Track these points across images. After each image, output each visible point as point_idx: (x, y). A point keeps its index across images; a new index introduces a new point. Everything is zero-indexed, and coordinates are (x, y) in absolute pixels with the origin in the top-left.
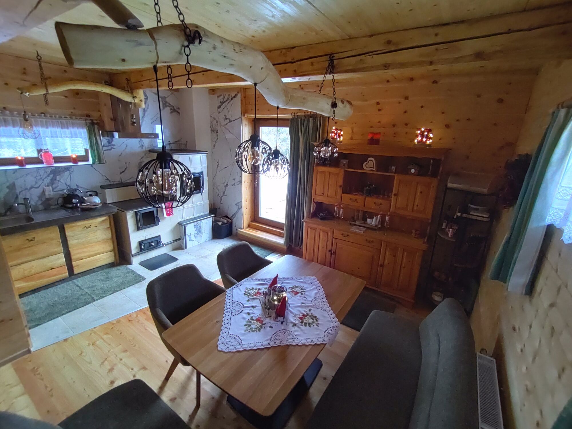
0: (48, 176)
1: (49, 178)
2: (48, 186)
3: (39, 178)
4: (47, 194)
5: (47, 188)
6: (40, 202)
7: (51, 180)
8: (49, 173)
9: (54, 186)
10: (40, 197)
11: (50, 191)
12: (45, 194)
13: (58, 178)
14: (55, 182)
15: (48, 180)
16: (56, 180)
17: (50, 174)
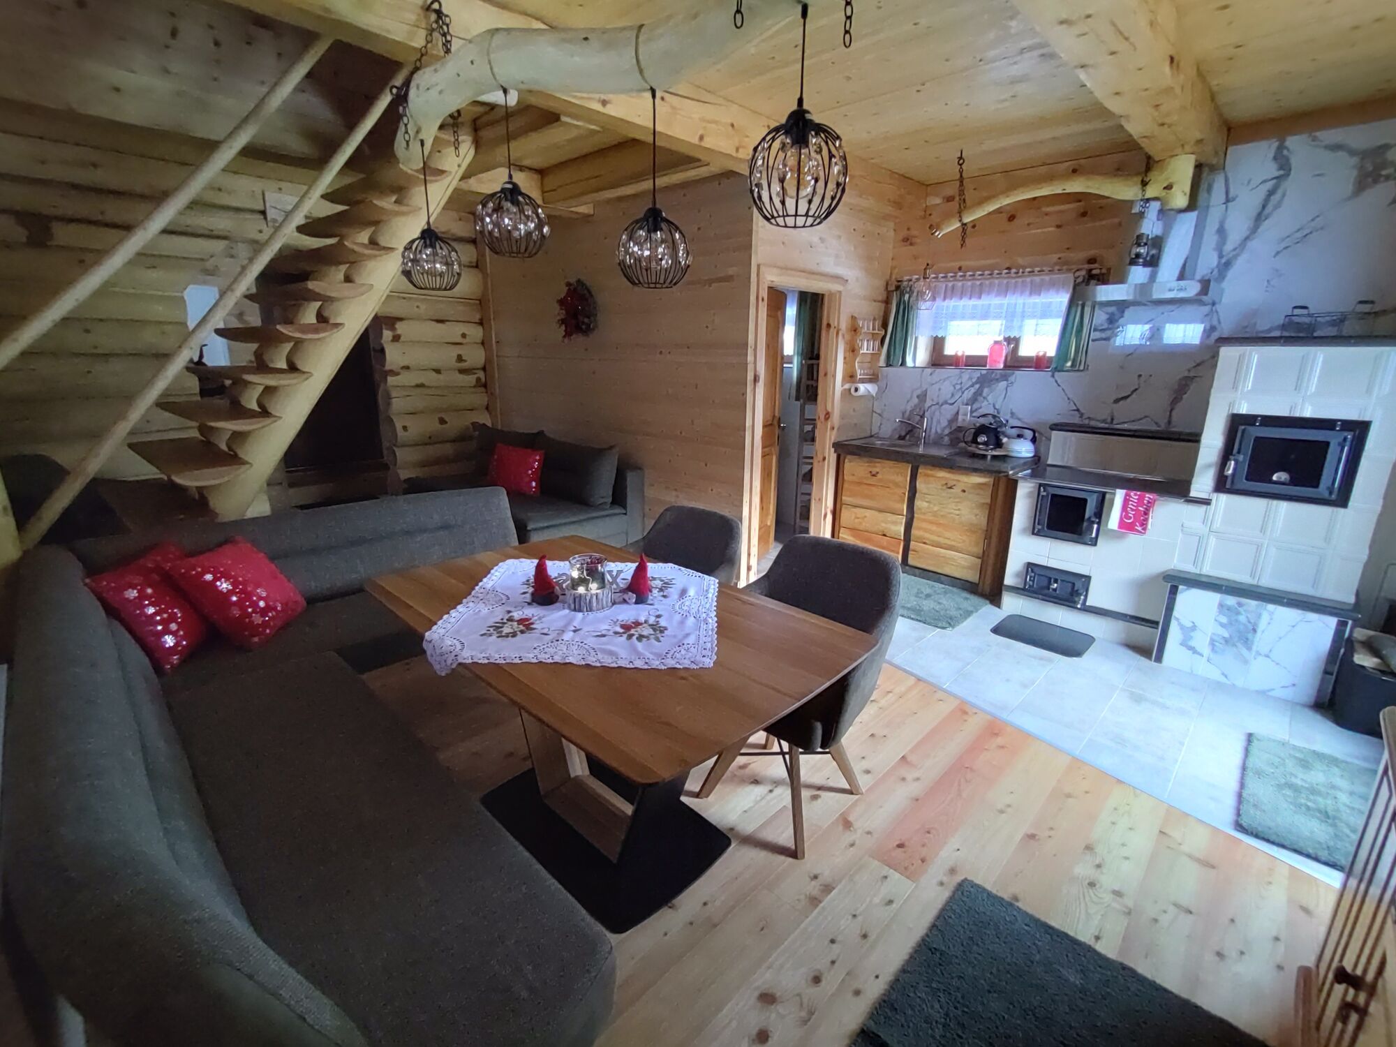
0: (972, 386)
1: (973, 390)
2: (967, 404)
3: (958, 387)
4: (960, 418)
5: (963, 408)
6: (947, 432)
7: (975, 393)
8: (974, 380)
9: (975, 406)
10: (951, 422)
11: (966, 415)
12: (957, 419)
13: (986, 391)
14: (979, 397)
15: (968, 395)
16: (981, 395)
17: (976, 383)
